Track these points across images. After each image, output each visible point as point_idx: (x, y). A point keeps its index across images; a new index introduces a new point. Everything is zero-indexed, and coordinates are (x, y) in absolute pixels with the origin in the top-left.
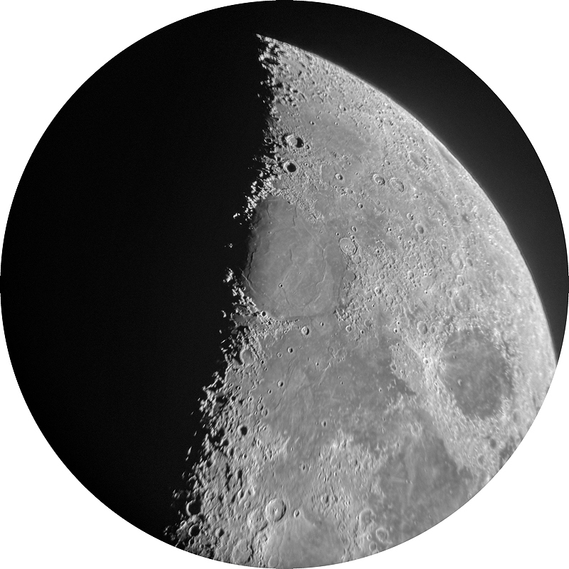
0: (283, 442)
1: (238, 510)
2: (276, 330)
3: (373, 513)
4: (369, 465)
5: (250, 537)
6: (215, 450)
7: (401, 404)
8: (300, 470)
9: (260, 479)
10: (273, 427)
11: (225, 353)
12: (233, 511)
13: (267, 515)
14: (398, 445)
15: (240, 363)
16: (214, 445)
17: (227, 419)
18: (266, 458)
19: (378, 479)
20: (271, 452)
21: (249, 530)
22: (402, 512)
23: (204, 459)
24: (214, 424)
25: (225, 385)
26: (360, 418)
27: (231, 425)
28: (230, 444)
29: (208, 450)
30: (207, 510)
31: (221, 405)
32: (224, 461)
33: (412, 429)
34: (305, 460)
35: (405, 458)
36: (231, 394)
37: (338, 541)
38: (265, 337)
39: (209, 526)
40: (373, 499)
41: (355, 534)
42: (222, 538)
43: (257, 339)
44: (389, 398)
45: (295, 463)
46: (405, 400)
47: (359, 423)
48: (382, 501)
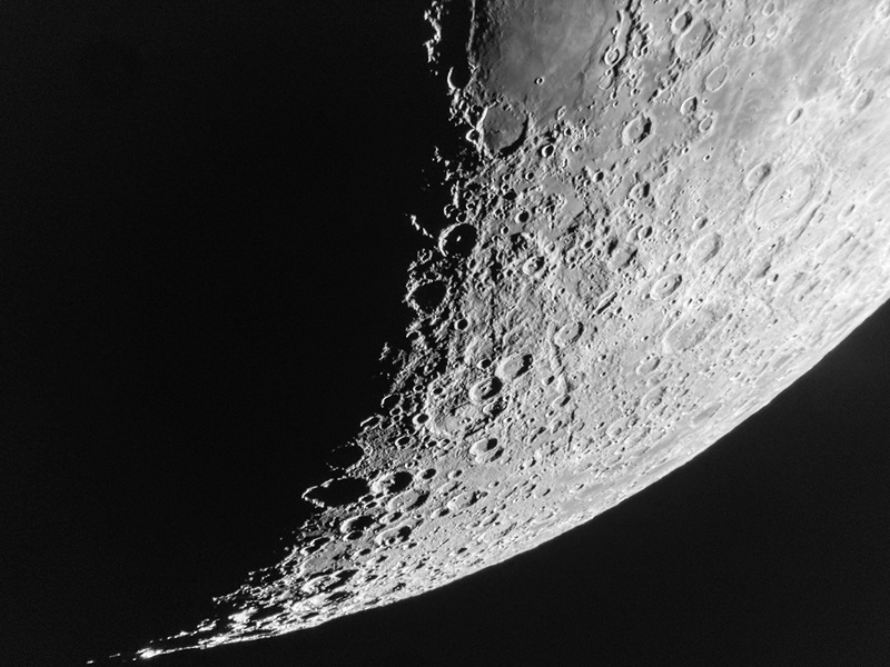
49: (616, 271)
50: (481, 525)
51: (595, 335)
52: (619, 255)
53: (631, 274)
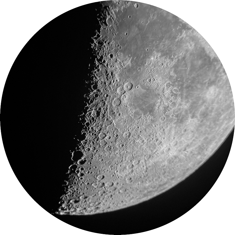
0: (129, 60)
1: (113, 87)
2: (122, 7)
3: (171, 83)
4: (168, 64)
5: (119, 97)
6: (100, 65)
7: (184, 35)
8: (137, 70)
9: (120, 75)
10: (124, 53)
11: (100, 20)
12: (110, 88)
13: (125, 89)
14: (182, 54)
15: (107, 25)
16: (99, 63)
17: (103, 51)
18: (122, 67)
19: (173, 69)
20: (124, 64)
21: (118, 94)
22: (184, 81)
23: (96, 68)
24: (98, 53)
25: (101, 36)
26: (164, 45)
27: (106, 54)
28: (106, 62)
29: (97, 65)
30: (100, 88)
31: (100, 45)
32: (104, 69)
33: (189, 46)
34: (139, 66)
35: (186, 59)
36: (104, 40)
37: (156, 95)
38: (117, 11)
39: (102, 93)
40: (171, 77)
41: (163, 92)
42: (108, 98)
43: (113, 13)
44: (178, 33)
45: (135, 67)
46: (186, 33)
47: (163, 47)
48: (175, 78)
51: (153, 158)
52: (158, 142)
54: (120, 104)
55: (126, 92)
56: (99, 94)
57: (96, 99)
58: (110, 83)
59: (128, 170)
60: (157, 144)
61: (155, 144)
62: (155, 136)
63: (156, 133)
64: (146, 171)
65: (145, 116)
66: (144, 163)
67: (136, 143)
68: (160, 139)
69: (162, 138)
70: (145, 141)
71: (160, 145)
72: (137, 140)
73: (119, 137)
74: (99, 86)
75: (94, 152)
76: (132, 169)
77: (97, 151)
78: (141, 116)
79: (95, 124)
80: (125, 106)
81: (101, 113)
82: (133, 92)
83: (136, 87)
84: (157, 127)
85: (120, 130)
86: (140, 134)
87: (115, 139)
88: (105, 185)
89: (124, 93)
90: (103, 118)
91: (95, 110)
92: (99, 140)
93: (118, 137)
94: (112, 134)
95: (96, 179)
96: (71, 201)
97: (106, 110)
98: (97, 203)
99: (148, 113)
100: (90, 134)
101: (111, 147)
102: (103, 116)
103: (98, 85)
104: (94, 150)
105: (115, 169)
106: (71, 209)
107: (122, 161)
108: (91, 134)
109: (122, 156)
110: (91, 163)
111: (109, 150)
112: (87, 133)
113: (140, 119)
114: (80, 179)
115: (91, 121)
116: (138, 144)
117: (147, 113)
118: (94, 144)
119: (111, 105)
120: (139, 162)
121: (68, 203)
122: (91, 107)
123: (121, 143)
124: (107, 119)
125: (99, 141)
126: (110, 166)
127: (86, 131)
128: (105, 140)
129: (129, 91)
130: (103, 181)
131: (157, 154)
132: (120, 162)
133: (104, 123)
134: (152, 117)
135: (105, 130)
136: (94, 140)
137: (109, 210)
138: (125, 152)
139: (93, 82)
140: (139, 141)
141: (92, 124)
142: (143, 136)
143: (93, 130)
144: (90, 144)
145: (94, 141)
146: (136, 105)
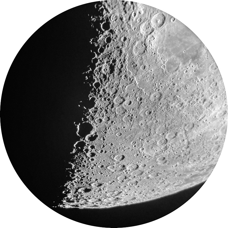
1: (134, 24)
5: (143, 39)
12: (130, 25)
13: (153, 25)
21: (142, 35)
30: (114, 27)
39: (117, 36)
42: (126, 42)
49: (205, 109)
50: (159, 183)
51: (198, 128)
52: (206, 104)
53: (210, 110)
54: (144, 51)
55: (155, 31)
56: (112, 37)
57: (108, 46)
58: (129, 19)
59: (160, 147)
60: (205, 106)
61: (201, 107)
62: (200, 95)
63: (203, 90)
64: (188, 147)
65: (185, 66)
66: (184, 136)
67: (170, 107)
68: (210, 98)
69: (212, 96)
70: (186, 103)
71: (210, 108)
72: (172, 103)
73: (144, 101)
74: (112, 24)
75: (107, 123)
76: (165, 145)
77: (112, 122)
78: (179, 67)
79: (107, 84)
80: (153, 53)
81: (117, 68)
82: (166, 30)
83: (170, 21)
84: (204, 81)
85: (145, 91)
86: (177, 94)
87: (138, 104)
88: (125, 168)
89: (151, 33)
90: (119, 74)
91: (107, 62)
92: (114, 107)
93: (142, 101)
94: (133, 98)
95: (112, 160)
96: (80, 190)
97: (124, 62)
98: (116, 193)
99: (190, 61)
100: (101, 99)
101: (132, 115)
102: (119, 71)
103: (111, 22)
104: (108, 120)
105: (140, 146)
106: (80, 201)
107: (149, 135)
108: (103, 99)
109: (149, 128)
110: (104, 139)
111: (130, 121)
112: (96, 98)
113: (177, 71)
114: (90, 160)
115: (101, 81)
116: (173, 109)
117: (188, 61)
118: (107, 113)
119: (131, 54)
120: (176, 135)
121: (75, 193)
122: (101, 59)
123: (148, 110)
124: (126, 76)
125: (115, 109)
126: (132, 142)
127: (95, 94)
128: (124, 106)
129: (160, 28)
130: (123, 162)
131: (204, 121)
132: (147, 137)
133: (122, 82)
134: (195, 67)
135: (123, 92)
136: (107, 106)
137: (134, 202)
138: (154, 122)
139: (103, 19)
140: (176, 104)
141: (104, 83)
142: (182, 96)
143: (105, 93)
144: (102, 113)
145: (107, 108)
146: (170, 49)
